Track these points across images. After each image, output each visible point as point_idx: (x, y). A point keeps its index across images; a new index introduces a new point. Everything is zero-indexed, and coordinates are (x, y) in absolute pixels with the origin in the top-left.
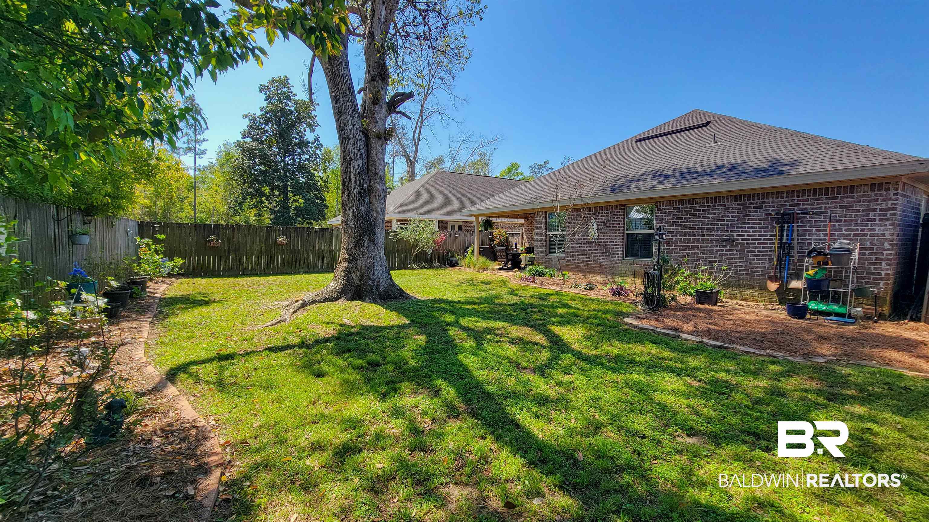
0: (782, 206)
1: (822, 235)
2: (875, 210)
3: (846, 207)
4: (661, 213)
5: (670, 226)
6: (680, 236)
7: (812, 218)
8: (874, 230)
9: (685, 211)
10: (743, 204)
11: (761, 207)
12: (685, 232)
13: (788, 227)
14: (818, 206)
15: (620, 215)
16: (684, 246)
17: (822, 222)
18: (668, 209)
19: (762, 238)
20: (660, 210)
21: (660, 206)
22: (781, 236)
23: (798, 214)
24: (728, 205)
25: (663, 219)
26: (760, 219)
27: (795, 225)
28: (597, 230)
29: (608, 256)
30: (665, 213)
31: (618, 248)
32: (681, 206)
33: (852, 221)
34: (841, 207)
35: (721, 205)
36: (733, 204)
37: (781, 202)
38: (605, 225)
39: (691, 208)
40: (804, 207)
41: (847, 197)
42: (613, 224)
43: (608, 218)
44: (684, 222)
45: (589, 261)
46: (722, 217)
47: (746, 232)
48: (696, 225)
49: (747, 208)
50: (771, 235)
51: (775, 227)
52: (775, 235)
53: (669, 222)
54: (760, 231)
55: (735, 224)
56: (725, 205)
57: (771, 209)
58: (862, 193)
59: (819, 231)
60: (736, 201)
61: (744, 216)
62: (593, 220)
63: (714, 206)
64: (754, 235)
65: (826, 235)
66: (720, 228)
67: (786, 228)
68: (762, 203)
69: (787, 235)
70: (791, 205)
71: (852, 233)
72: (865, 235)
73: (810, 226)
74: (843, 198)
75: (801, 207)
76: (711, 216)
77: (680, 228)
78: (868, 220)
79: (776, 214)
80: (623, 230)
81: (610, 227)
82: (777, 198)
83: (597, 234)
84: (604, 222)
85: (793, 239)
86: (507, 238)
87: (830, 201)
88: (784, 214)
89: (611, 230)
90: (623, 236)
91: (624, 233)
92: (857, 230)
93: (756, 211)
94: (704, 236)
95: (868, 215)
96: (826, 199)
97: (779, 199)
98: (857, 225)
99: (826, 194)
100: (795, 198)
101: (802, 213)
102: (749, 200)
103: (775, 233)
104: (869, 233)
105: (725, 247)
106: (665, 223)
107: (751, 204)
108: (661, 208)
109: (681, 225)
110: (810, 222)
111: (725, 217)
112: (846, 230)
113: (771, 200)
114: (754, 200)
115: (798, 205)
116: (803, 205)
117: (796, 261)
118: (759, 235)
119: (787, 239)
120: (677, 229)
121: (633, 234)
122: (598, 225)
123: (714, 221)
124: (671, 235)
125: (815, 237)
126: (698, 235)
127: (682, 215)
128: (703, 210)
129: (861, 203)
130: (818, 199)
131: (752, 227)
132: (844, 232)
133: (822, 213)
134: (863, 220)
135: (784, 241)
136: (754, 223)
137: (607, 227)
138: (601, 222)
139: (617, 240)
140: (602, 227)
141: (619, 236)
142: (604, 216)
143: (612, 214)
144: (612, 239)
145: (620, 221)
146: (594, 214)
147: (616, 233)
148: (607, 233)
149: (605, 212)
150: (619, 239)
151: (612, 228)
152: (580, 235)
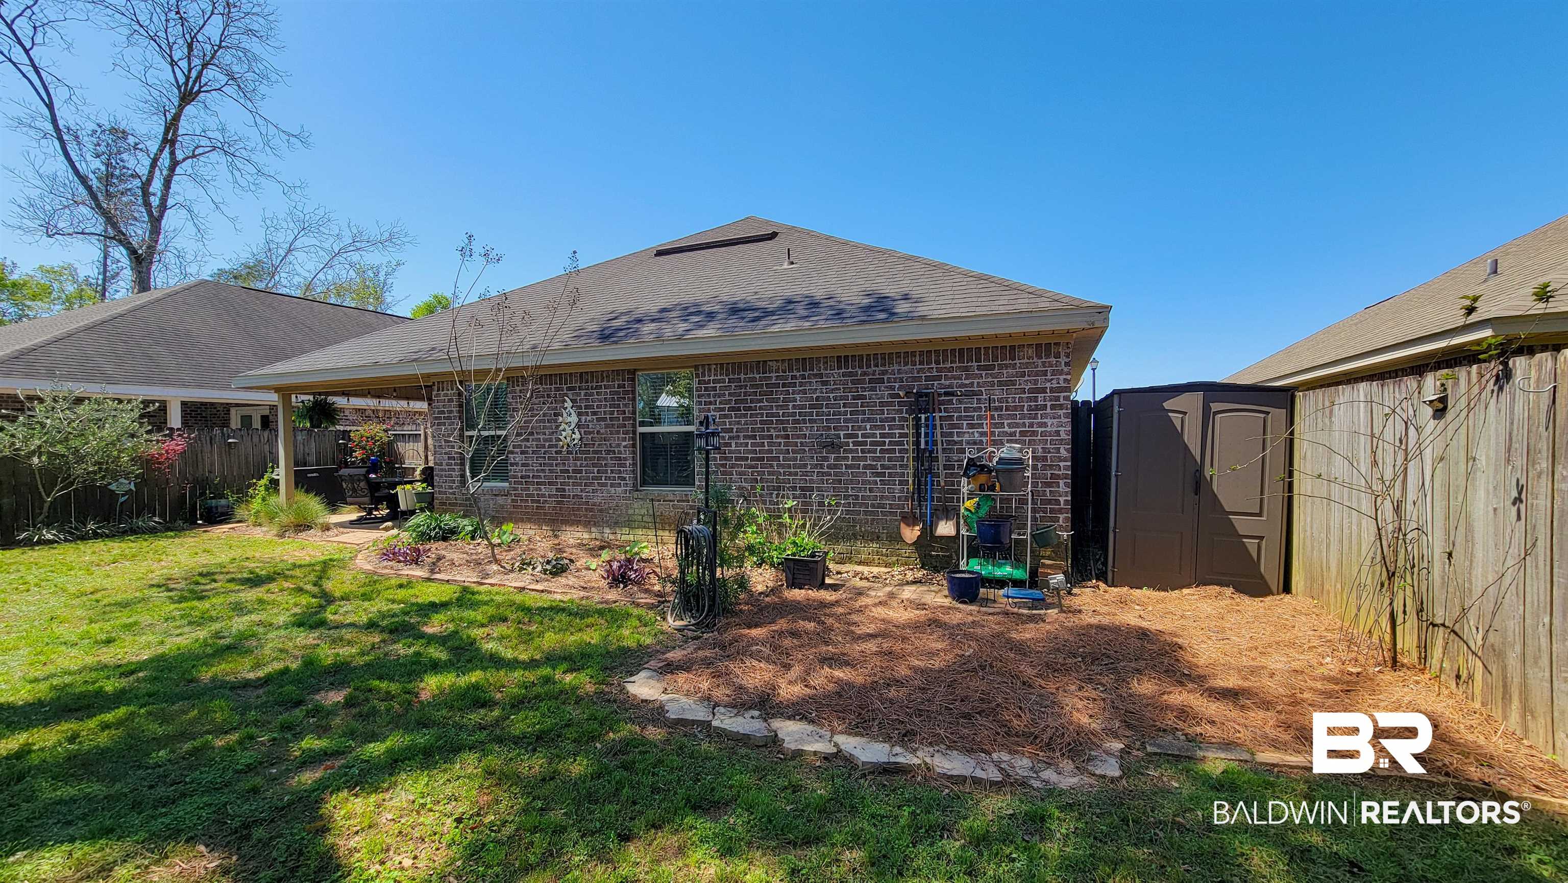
0: (915, 379)
1: (976, 435)
2: (1043, 390)
3: (1006, 383)
4: (706, 389)
5: (726, 416)
6: (745, 437)
7: (960, 403)
9: (752, 386)
10: (851, 374)
11: (881, 381)
12: (753, 430)
13: (927, 419)
14: (967, 382)
15: (626, 393)
16: (753, 459)
17: (975, 410)
18: (719, 381)
19: (887, 440)
20: (705, 382)
21: (704, 375)
22: (918, 435)
23: (940, 395)
24: (827, 376)
25: (710, 403)
26: (882, 404)
27: (937, 415)
28: (578, 426)
29: (605, 485)
30: (714, 389)
31: (624, 466)
32: (742, 376)
33: (1015, 408)
34: (1000, 383)
35: (815, 376)
36: (835, 375)
37: (912, 372)
38: (594, 413)
39: (761, 379)
40: (948, 382)
41: (1007, 367)
42: (612, 413)
43: (601, 397)
44: (750, 409)
45: (563, 496)
46: (817, 399)
47: (860, 428)
48: (773, 415)
49: (859, 382)
50: (901, 435)
51: (906, 420)
52: (906, 435)
53: (723, 409)
54: (883, 427)
55: (840, 414)
56: (821, 376)
57: (897, 385)
58: (1026, 360)
59: (971, 426)
60: (839, 368)
61: (854, 398)
62: (568, 404)
63: (803, 377)
64: (874, 435)
65: (982, 434)
66: (815, 421)
67: (923, 421)
68: (884, 373)
69: (926, 435)
70: (928, 379)
71: (1018, 430)
72: (1034, 433)
73: (959, 418)
74: (1001, 367)
75: (943, 381)
76: (798, 397)
77: (743, 420)
78: (1037, 408)
79: (907, 394)
80: (634, 426)
81: (605, 419)
82: (906, 364)
83: (577, 436)
84: (592, 407)
85: (935, 443)
86: (390, 444)
87: (984, 373)
88: (919, 395)
89: (607, 426)
90: (634, 439)
91: (634, 432)
92: (1024, 425)
93: (873, 389)
94: (787, 437)
95: (1036, 399)
96: (979, 368)
97: (909, 367)
98: (1023, 417)
99: (978, 360)
100: (934, 365)
101: (946, 394)
102: (861, 367)
103: (906, 431)
104: (1040, 430)
105: (825, 459)
106: (714, 410)
107: (864, 374)
108: (707, 378)
109: (745, 416)
110: (958, 410)
111: (824, 399)
112: (1009, 425)
113: (896, 367)
114: (869, 366)
115: (939, 378)
116: (947, 378)
117: (942, 484)
118: (882, 436)
119: (927, 443)
120: (739, 423)
121: (653, 434)
122: (579, 414)
123: (804, 407)
124: (727, 435)
125: (966, 438)
126: (777, 437)
127: (745, 394)
128: (784, 385)
129: (1027, 378)
130: (966, 369)
131: (869, 420)
132: (1006, 429)
133: (974, 393)
134: (1030, 409)
135: (923, 446)
136: (872, 412)
137: (599, 420)
138: (586, 407)
139: (622, 449)
140: (589, 418)
141: (624, 439)
142: (592, 394)
143: (608, 391)
144: (611, 446)
145: (625, 405)
146: (569, 389)
147: (618, 432)
148: (598, 432)
149: (594, 384)
150: (625, 447)
151: (609, 422)
152: (542, 437)
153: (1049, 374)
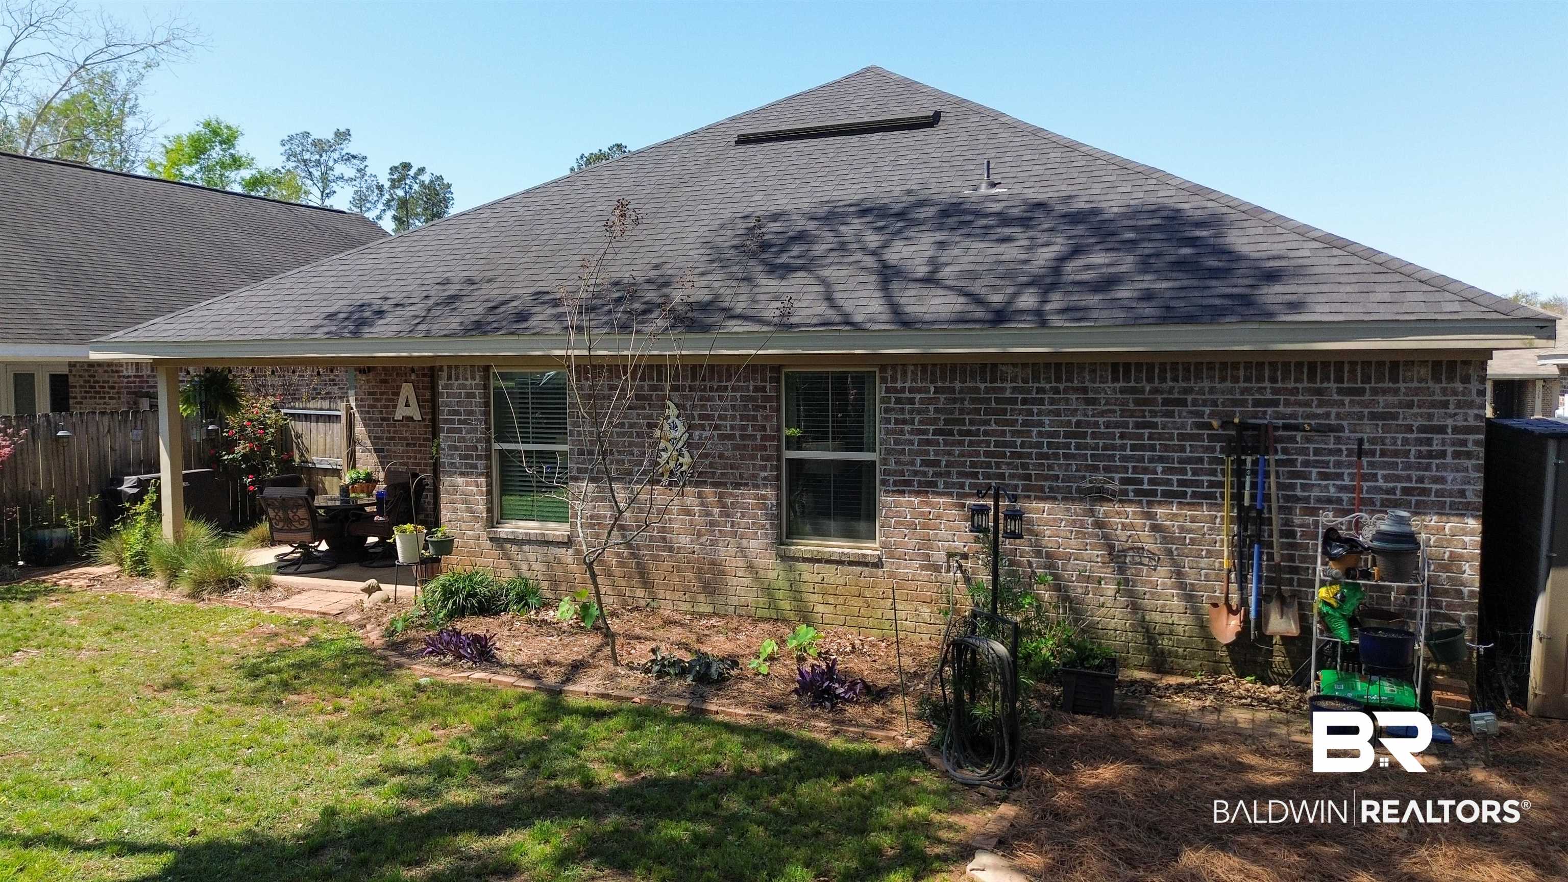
0: (1235, 403)
1: (1332, 490)
2: (1442, 430)
3: (1383, 416)
4: (898, 401)
5: (928, 442)
6: (960, 474)
7: (1308, 440)
8: (1442, 480)
9: (973, 400)
10: (1133, 391)
11: (1183, 403)
12: (973, 465)
13: (1254, 463)
14: (1320, 411)
15: (767, 399)
17: (1331, 452)
18: (919, 390)
19: (1189, 491)
20: (896, 391)
21: (894, 379)
22: (1241, 486)
23: (1276, 428)
24: (1096, 390)
25: (904, 422)
26: (1182, 437)
27: (1272, 458)
28: (689, 445)
29: (730, 535)
30: (911, 401)
31: (761, 507)
32: (958, 385)
33: (1396, 454)
34: (1374, 416)
35: (1076, 390)
36: (1109, 389)
37: (1231, 391)
38: (717, 427)
39: (987, 390)
40: (1289, 410)
41: (1384, 392)
42: (744, 428)
43: (727, 406)
44: (969, 433)
45: (662, 549)
46: (1078, 424)
47: (1145, 471)
48: (1005, 444)
49: (1146, 402)
50: (1212, 484)
51: (1221, 462)
52: (1221, 485)
53: (925, 432)
54: (1183, 472)
55: (1114, 448)
56: (1085, 390)
57: (1207, 410)
58: (1415, 384)
59: (1324, 476)
60: (1115, 379)
61: (1138, 426)
62: (672, 411)
63: (1056, 391)
64: (1168, 482)
65: (1341, 489)
66: (1073, 457)
67: (1249, 465)
68: (1187, 391)
69: (1254, 485)
70: (1257, 403)
71: (1399, 485)
72: (1425, 492)
73: (1306, 464)
74: (1375, 392)
75: (1281, 409)
76: (1046, 420)
77: (957, 450)
78: (1430, 455)
79: (1224, 425)
80: (778, 448)
81: (731, 437)
82: (1223, 379)
83: (686, 459)
84: (710, 418)
85: (1267, 498)
87: (1347, 400)
88: (1243, 426)
89: (736, 447)
90: (778, 468)
91: (779, 458)
92: (1409, 479)
93: (1170, 414)
94: (1028, 477)
95: (1429, 442)
96: (1340, 391)
97: (1229, 384)
98: (1408, 466)
99: (1339, 380)
100: (1267, 384)
101: (1286, 427)
102: (1150, 380)
103: (1220, 478)
104: (1435, 487)
105: (1089, 513)
106: (912, 432)
107: (1156, 391)
108: (899, 385)
109: (961, 443)
110: (1304, 452)
111: (1088, 424)
112: (1386, 478)
113: (1206, 384)
114: (1163, 380)
115: (1275, 403)
116: (1287, 403)
117: (1277, 558)
118: (1181, 483)
119: (1253, 497)
120: (950, 453)
122: (690, 427)
123: (1055, 435)
124: (930, 471)
125: (1315, 493)
126: (1012, 476)
127: (962, 411)
128: (1025, 401)
129: (1415, 410)
130: (1319, 392)
131: (1161, 459)
132: (1381, 483)
133: (1331, 429)
134: (1420, 455)
135: (1247, 502)
136: (1166, 448)
137: (722, 437)
138: (702, 417)
139: (760, 482)
140: (705, 434)
141: (764, 468)
142: (710, 399)
143: (738, 395)
144: (741, 477)
145: (766, 418)
146: (674, 388)
147: (753, 458)
148: (721, 456)
149: (715, 384)
150: (765, 479)
151: (738, 441)
152: (626, 458)
153: (1451, 406)
